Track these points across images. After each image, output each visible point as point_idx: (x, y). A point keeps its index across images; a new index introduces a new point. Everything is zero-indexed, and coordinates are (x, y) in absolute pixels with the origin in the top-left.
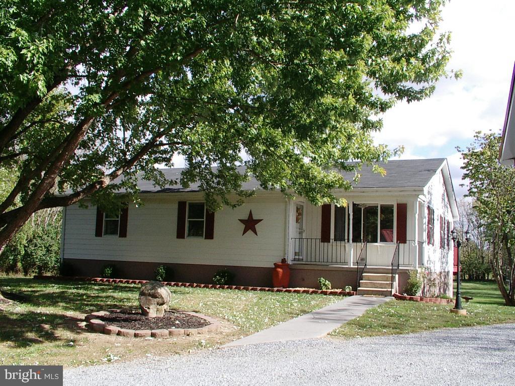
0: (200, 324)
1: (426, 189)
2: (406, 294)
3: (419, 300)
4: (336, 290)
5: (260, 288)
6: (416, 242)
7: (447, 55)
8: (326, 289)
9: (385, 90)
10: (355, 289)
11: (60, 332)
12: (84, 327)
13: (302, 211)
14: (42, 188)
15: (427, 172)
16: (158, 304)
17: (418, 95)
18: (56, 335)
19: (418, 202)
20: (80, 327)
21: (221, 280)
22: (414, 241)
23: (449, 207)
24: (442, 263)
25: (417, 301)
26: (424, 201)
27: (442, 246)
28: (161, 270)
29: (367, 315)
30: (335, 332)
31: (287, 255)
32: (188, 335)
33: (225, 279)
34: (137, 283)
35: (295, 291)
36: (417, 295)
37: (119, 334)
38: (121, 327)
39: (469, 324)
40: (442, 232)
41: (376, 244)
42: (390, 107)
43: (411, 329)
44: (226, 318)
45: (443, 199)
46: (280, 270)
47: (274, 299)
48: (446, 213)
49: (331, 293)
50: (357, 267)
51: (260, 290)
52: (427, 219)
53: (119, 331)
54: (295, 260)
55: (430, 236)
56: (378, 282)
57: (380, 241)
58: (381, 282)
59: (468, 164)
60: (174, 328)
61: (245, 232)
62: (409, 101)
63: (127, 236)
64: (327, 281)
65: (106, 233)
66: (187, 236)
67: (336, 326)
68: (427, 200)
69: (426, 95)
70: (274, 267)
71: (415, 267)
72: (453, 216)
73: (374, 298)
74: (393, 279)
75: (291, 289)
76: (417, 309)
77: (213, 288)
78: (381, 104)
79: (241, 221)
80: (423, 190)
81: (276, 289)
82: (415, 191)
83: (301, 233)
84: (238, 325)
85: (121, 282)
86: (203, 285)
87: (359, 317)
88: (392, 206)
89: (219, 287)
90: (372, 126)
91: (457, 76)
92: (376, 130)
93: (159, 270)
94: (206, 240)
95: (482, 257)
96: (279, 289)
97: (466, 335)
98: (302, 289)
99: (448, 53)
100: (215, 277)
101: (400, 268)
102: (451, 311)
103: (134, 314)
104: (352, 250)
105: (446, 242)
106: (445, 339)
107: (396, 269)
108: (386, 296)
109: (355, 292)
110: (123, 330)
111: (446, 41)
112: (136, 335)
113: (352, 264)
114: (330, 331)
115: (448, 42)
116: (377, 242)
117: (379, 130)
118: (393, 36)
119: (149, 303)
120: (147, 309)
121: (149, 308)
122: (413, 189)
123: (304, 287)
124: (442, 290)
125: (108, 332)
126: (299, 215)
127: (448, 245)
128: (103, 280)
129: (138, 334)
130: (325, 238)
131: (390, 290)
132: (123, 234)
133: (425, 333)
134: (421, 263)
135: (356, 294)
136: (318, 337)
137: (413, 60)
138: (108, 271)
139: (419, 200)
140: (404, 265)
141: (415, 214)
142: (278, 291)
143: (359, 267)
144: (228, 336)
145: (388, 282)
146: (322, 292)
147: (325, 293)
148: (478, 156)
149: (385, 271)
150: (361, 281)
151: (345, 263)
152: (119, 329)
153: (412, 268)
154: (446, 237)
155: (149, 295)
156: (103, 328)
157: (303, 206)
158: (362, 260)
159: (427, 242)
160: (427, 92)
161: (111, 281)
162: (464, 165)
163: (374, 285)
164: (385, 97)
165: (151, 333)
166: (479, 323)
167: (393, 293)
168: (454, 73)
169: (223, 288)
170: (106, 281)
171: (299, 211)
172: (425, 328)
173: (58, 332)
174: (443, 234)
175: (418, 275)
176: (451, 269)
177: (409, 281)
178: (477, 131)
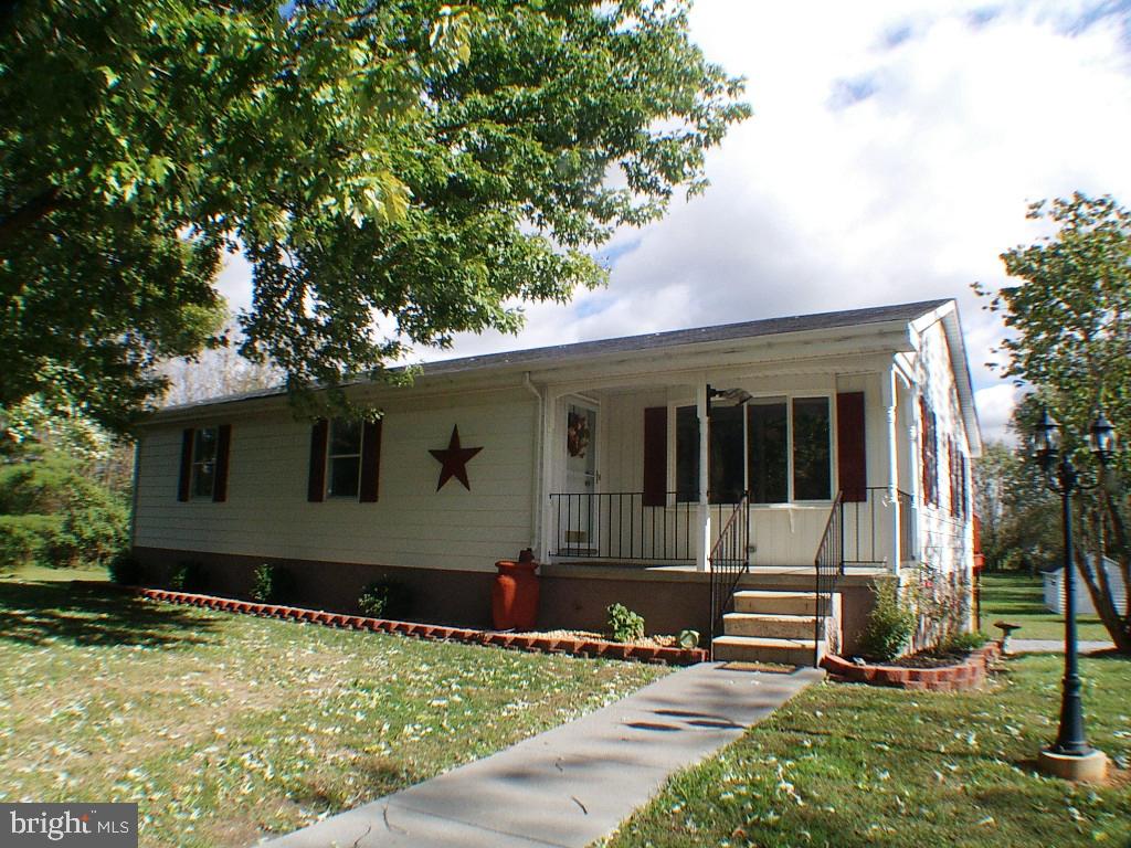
2: (862, 661)
5: (452, 630)
6: (894, 492)
8: (630, 637)
10: (704, 642)
19: (893, 376)
21: (375, 603)
22: (888, 489)
23: (962, 424)
26: (911, 382)
27: (954, 512)
31: (536, 540)
33: (384, 602)
40: (954, 478)
41: (780, 506)
48: (958, 436)
49: (636, 654)
51: (452, 636)
54: (564, 552)
55: (929, 482)
56: (778, 618)
57: (795, 498)
58: (786, 619)
61: (442, 482)
63: (226, 500)
64: (632, 614)
65: (194, 495)
66: (328, 498)
68: (916, 379)
70: (498, 572)
71: (892, 570)
72: (969, 448)
74: (822, 608)
75: (528, 635)
79: (435, 453)
80: (907, 332)
81: (489, 635)
83: (588, 481)
88: (826, 404)
93: (257, 576)
94: (364, 504)
100: (363, 596)
101: (847, 571)
104: (709, 521)
105: (961, 503)
107: (834, 577)
108: (798, 668)
109: (704, 652)
113: (707, 563)
116: (786, 502)
122: (875, 330)
126: (578, 436)
127: (964, 509)
130: (654, 494)
131: (813, 644)
132: (220, 497)
134: (908, 556)
135: (708, 660)
139: (895, 371)
140: (857, 563)
141: (886, 409)
145: (805, 619)
146: (610, 650)
147: (618, 654)
149: (803, 584)
150: (727, 616)
153: (883, 573)
159: (923, 497)
163: (767, 630)
167: (821, 657)
171: (580, 425)
174: (954, 483)
175: (901, 593)
176: (970, 561)
177: (874, 613)
178: (1033, 202)
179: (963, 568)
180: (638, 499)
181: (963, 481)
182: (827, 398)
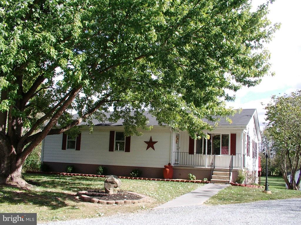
0: (138, 198)
1: (247, 126)
2: (237, 183)
3: (244, 186)
4: (198, 180)
5: (157, 179)
7: (269, 66)
8: (193, 180)
9: (237, 81)
10: (209, 180)
11: (67, 202)
12: (78, 199)
13: (179, 137)
14: (51, 125)
15: (247, 117)
16: (114, 187)
17: (253, 83)
18: (66, 203)
19: (243, 133)
20: (76, 199)
21: (135, 174)
22: (241, 154)
23: (256, 135)
24: (253, 166)
25: (243, 186)
26: (246, 133)
27: (253, 157)
28: (100, 169)
29: (220, 193)
30: (207, 202)
31: (171, 161)
32: (134, 203)
33: (137, 174)
34: (87, 176)
35: (176, 181)
36: (242, 183)
37: (99, 202)
38: (99, 199)
39: (274, 198)
40: (253, 149)
41: (219, 155)
42: (239, 89)
43: (245, 201)
44: (148, 194)
45: (254, 131)
46: (168, 169)
47: (168, 185)
48: (255, 139)
49: (197, 182)
50: (210, 168)
51: (157, 180)
52: (247, 142)
53: (98, 201)
54: (175, 164)
55: (248, 151)
56: (222, 176)
57: (222, 154)
58: (223, 176)
59: (269, 112)
60: (125, 199)
61: (147, 149)
62: (249, 86)
63: (80, 150)
64: (194, 175)
65: (68, 148)
66: (115, 150)
67: (207, 199)
68: (247, 132)
69: (257, 83)
70: (164, 167)
71: (242, 168)
72: (258, 140)
73: (220, 185)
74: (230, 174)
75: (174, 180)
76: (245, 190)
77: (131, 179)
78: (235, 87)
79: (145, 142)
80: (246, 127)
81: (166, 180)
82: (242, 127)
83: (178, 149)
84: (156, 198)
85: (78, 175)
86: (125, 177)
87: (216, 194)
88: (228, 135)
89: (134, 179)
90: (230, 99)
91: (272, 75)
92: (232, 101)
93: (99, 169)
94: (126, 153)
95: (269, 162)
96: (168, 179)
97: (274, 204)
98: (180, 180)
99: (270, 65)
100: (132, 173)
101: (233, 169)
102: (263, 192)
103: (101, 192)
104: (207, 159)
105: (255, 155)
106: (264, 206)
107: (231, 169)
108: (226, 184)
109: (209, 182)
110: (100, 200)
111: (268, 58)
112: (108, 203)
113: (207, 166)
114: (205, 201)
115: (269, 58)
116: (220, 155)
117: (234, 101)
118: (245, 58)
119: (110, 187)
120: (108, 190)
121: (109, 189)
122: (241, 126)
123: (181, 179)
124: (253, 181)
125: (93, 202)
126: (177, 139)
127: (256, 156)
128: (67, 174)
129: (109, 202)
130: (191, 152)
131: (228, 180)
132: (78, 148)
133: (253, 203)
134: (244, 166)
136: (200, 204)
137: (252, 67)
138: (70, 169)
139: (243, 132)
140: (235, 167)
141: (241, 140)
142: (167, 181)
143: (212, 168)
144: (154, 204)
145: (227, 176)
146: (191, 182)
147: (193, 182)
148: (274, 108)
149: (225, 170)
150: (212, 176)
151: (203, 166)
152: (98, 200)
153: (240, 169)
154: (255, 152)
155: (110, 182)
156: (89, 200)
157: (179, 134)
158: (212, 164)
159: (247, 155)
160: (258, 82)
161: (72, 175)
162: (267, 113)
163: (220, 178)
164: (237, 84)
165: (116, 202)
166: (279, 198)
167: (230, 182)
168: (271, 73)
169: (136, 179)
170: (69, 174)
171: (178, 138)
172: (252, 200)
173: (67, 201)
174: (254, 150)
175: (243, 172)
176: (257, 169)
177: (238, 176)
178: (273, 95)
179: (255, 170)
180: (188, 153)
181: (256, 149)
182: (228, 134)
